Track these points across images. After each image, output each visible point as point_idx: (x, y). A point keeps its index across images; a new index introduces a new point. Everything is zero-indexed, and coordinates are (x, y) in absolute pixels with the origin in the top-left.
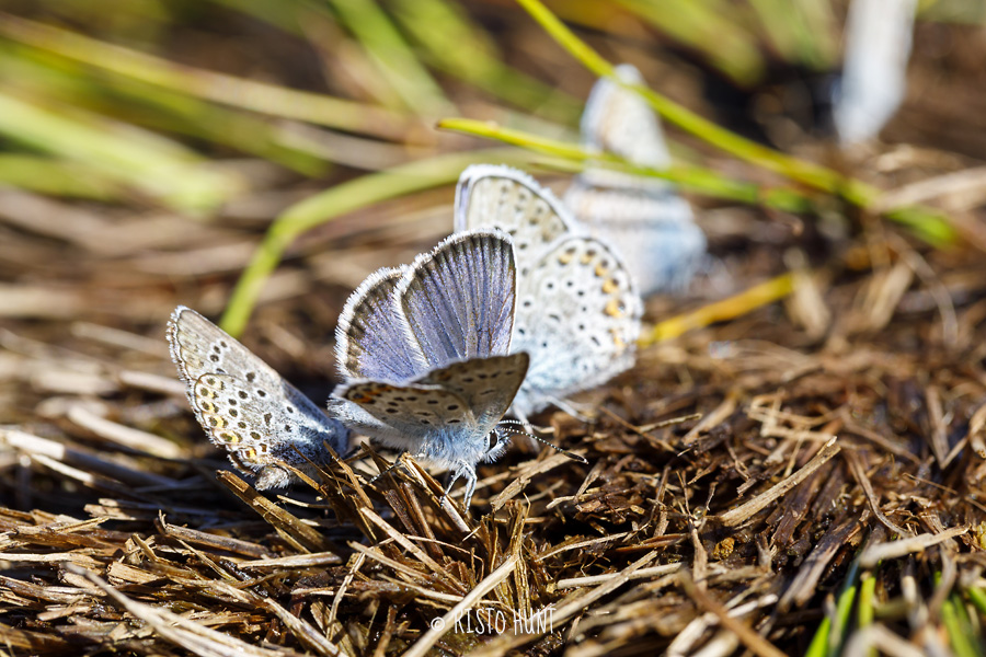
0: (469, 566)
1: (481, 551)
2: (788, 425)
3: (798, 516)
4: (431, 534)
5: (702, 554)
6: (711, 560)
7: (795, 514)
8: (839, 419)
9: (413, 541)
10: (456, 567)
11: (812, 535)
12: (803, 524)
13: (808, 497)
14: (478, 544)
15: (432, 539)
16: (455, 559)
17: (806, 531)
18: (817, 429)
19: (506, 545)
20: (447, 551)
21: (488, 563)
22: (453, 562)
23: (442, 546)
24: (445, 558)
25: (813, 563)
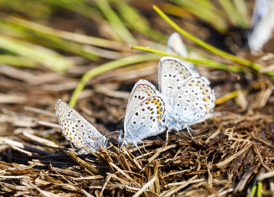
0: (142, 179)
1: (145, 175)
2: (236, 137)
3: (239, 164)
4: (130, 170)
5: (211, 176)
6: (214, 178)
7: (238, 164)
8: (251, 135)
9: (125, 172)
10: (138, 180)
11: (243, 170)
12: (241, 167)
13: (242, 159)
14: (144, 173)
15: (131, 171)
16: (137, 177)
17: (242, 169)
18: (244, 138)
19: (153, 173)
20: (135, 175)
21: (147, 179)
22: (137, 178)
23: (134, 174)
24: (134, 177)
25: (244, 179)
